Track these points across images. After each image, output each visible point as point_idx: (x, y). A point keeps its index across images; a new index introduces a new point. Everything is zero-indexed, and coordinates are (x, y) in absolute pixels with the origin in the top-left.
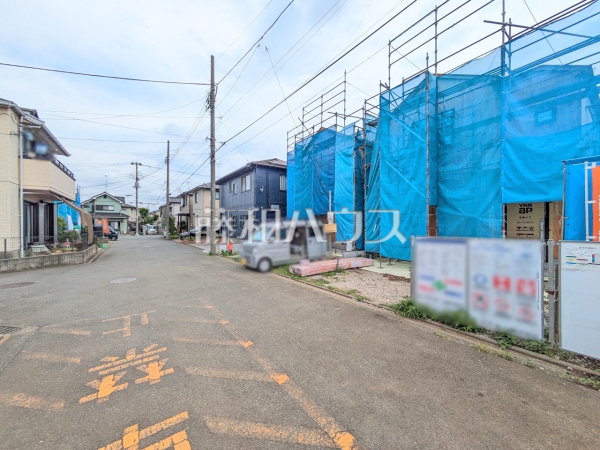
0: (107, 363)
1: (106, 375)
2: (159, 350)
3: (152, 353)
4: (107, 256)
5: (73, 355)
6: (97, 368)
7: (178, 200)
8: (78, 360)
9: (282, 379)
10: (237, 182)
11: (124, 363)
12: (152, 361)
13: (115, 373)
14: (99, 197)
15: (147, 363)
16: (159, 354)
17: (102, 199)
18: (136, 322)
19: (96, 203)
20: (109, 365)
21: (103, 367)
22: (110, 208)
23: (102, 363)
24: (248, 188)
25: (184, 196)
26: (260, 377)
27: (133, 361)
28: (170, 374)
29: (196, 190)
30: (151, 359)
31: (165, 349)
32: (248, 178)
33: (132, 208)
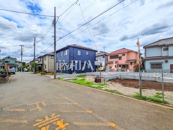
0: (39, 122)
1: (42, 127)
2: (57, 116)
3: (55, 117)
4: (13, 80)
5: (22, 119)
6: (36, 124)
7: (38, 59)
8: (26, 121)
9: (113, 125)
10: (62, 53)
11: (46, 122)
12: (58, 120)
13: (45, 126)
14: (6, 58)
15: (56, 121)
16: (58, 117)
17: (8, 59)
18: (41, 105)
19: (5, 60)
20: (40, 123)
21: (38, 124)
22: (11, 62)
23: (37, 122)
24: (66, 54)
25: (40, 57)
26: (104, 124)
27: (49, 121)
28: (68, 126)
29: (45, 56)
30: (56, 119)
31: (59, 115)
32: (66, 51)
33: (19, 62)
